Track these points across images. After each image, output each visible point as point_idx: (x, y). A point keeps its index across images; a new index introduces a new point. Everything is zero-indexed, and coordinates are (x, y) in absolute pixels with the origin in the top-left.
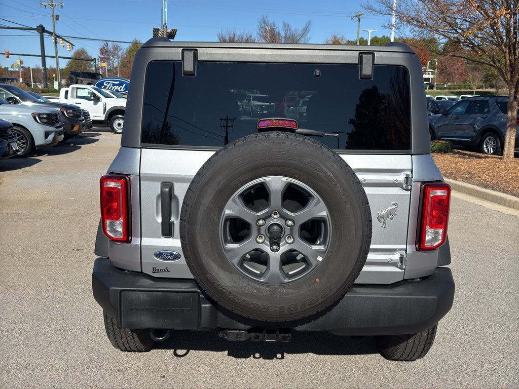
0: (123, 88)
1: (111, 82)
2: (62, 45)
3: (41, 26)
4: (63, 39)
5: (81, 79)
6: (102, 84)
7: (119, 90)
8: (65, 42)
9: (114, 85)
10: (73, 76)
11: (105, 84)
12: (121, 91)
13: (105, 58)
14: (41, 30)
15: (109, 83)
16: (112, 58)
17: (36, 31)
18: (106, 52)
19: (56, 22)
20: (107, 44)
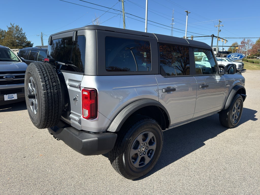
0: (239, 57)
1: (234, 55)
2: (222, 41)
3: (213, 35)
4: (223, 39)
5: (222, 54)
6: (230, 56)
7: (237, 58)
8: (224, 40)
9: (235, 56)
10: (219, 53)
11: (231, 56)
12: (238, 59)
13: (242, 45)
14: (213, 36)
15: (233, 55)
16: (246, 45)
17: (210, 37)
18: (244, 43)
19: (219, 33)
20: (245, 40)
